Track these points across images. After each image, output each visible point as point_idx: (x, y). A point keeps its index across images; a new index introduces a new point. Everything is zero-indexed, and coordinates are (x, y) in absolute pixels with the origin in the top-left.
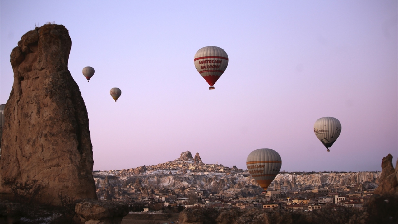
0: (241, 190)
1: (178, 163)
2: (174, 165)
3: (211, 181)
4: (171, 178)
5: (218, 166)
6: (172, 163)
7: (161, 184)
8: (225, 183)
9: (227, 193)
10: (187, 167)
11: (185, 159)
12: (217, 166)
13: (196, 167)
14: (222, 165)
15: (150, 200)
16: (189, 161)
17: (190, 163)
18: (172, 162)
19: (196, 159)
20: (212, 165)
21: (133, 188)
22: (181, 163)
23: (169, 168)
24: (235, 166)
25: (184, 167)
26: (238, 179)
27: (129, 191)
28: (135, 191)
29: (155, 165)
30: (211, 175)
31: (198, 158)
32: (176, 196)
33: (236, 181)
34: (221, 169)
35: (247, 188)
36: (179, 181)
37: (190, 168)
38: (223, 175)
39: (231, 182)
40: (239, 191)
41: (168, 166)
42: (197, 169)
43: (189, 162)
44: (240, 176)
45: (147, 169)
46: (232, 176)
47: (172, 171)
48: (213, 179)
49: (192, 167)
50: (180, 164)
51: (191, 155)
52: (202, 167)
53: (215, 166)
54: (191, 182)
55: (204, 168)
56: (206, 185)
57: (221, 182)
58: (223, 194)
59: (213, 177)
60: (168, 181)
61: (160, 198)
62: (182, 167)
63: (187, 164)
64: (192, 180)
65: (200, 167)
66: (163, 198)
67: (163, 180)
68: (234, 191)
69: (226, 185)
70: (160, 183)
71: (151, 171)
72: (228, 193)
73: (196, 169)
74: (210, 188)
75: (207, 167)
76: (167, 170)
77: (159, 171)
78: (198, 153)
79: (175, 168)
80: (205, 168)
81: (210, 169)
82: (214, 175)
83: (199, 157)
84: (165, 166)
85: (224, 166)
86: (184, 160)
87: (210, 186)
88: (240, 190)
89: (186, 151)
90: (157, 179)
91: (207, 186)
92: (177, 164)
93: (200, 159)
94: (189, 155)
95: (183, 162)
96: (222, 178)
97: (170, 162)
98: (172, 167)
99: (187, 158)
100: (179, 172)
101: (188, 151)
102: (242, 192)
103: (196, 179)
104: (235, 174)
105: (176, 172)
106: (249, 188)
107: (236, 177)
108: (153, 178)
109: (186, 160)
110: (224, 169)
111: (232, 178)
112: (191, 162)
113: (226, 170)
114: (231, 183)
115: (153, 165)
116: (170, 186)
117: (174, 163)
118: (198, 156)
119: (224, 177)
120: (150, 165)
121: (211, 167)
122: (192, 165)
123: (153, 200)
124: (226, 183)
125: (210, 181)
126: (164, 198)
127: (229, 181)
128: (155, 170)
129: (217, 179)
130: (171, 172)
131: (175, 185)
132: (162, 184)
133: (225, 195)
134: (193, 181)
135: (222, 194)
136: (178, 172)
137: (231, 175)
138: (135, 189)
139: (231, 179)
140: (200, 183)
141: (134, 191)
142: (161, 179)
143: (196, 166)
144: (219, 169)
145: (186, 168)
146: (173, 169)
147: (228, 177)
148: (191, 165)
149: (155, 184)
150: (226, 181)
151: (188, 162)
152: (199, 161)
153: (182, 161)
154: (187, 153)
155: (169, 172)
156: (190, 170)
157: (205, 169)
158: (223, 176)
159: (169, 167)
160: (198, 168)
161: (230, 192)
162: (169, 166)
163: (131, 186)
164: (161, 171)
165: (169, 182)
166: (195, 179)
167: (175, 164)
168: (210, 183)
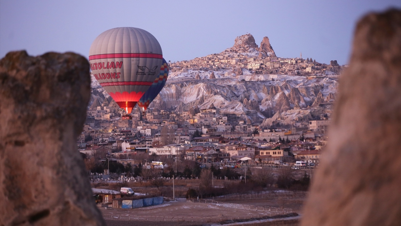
0: (311, 112)
1: (229, 56)
2: (222, 61)
3: (276, 93)
4: (202, 88)
5: (302, 61)
6: (218, 57)
7: (183, 99)
8: (301, 97)
9: (286, 116)
10: (245, 65)
11: (242, 49)
12: (300, 61)
13: (262, 64)
14: (311, 59)
15: (124, 135)
16: (250, 52)
17: (251, 57)
18: (218, 55)
19: (262, 49)
20: (292, 60)
21: (108, 110)
22: (235, 56)
23: (211, 67)
24: (336, 61)
25: (239, 63)
26: (327, 87)
27: (101, 117)
28: (111, 117)
29: (188, 60)
30: (278, 82)
31: (266, 47)
32: (177, 126)
33: (324, 91)
34: (307, 66)
35: (321, 108)
36: (211, 93)
37: (249, 67)
38: (301, 80)
39: (313, 93)
40: (307, 113)
41: (210, 62)
42: (263, 68)
43: (249, 54)
44: (332, 83)
45: (171, 69)
46: (318, 81)
47: (216, 73)
48: (280, 89)
49: (253, 65)
50: (232, 57)
51: (254, 40)
52: (272, 64)
53: (296, 62)
54: (240, 93)
55: (275, 65)
56: (267, 100)
57: (293, 94)
58: (279, 119)
59: (281, 84)
60: (196, 93)
61: (143, 131)
62: (236, 63)
63: (245, 59)
64: (242, 90)
65: (268, 64)
66: (148, 130)
67: (187, 92)
68: (299, 113)
69: (302, 99)
70: (182, 97)
71: (178, 73)
72: (288, 117)
73: (260, 67)
74: (272, 105)
75: (282, 64)
76: (206, 70)
77: (192, 71)
78: (267, 37)
79: (223, 66)
80: (277, 66)
81: (288, 68)
82: (283, 80)
83: (268, 45)
84: (206, 62)
85: (315, 61)
86: (240, 51)
87: (273, 102)
88: (309, 111)
89: (245, 34)
90: (177, 89)
91: (267, 102)
92: (227, 59)
93: (271, 48)
94: (250, 41)
95: (238, 54)
96: (297, 87)
97: (215, 54)
98: (217, 64)
99: (246, 46)
100: (229, 74)
101: (248, 34)
102: (312, 115)
103: (250, 88)
104: (323, 78)
105: (224, 74)
106: (325, 108)
107: (325, 84)
108: (168, 88)
109: (244, 51)
110: (313, 68)
111: (316, 86)
112: (253, 54)
113: (317, 69)
114: (313, 95)
115: (185, 60)
116: (194, 103)
117: (221, 57)
118: (267, 43)
119: (302, 84)
120: (180, 61)
121: (288, 64)
122: (255, 60)
123: (129, 134)
124: (304, 96)
125: (274, 92)
126: (150, 130)
127: (310, 92)
128: (184, 71)
129: (286, 88)
130: (213, 74)
131: (204, 101)
132: (185, 98)
133: (282, 121)
134: (244, 92)
135: (277, 119)
136: (226, 74)
137: (315, 81)
138: (111, 112)
139: (313, 88)
140: (257, 96)
141: (108, 116)
142: (184, 89)
143: (262, 62)
144: (305, 67)
145: (243, 66)
146: (218, 69)
147: (310, 84)
148: (252, 59)
149: (173, 98)
150: (304, 92)
151: (247, 55)
152: (268, 53)
153: (236, 52)
154: (247, 37)
155: (211, 73)
156: (250, 70)
157: (277, 68)
158: (301, 82)
159: (212, 64)
160: (264, 66)
161: (291, 116)
162: (212, 62)
163: (105, 108)
164: (196, 73)
165: (198, 95)
166: (247, 88)
167: (223, 59)
168: (273, 95)
